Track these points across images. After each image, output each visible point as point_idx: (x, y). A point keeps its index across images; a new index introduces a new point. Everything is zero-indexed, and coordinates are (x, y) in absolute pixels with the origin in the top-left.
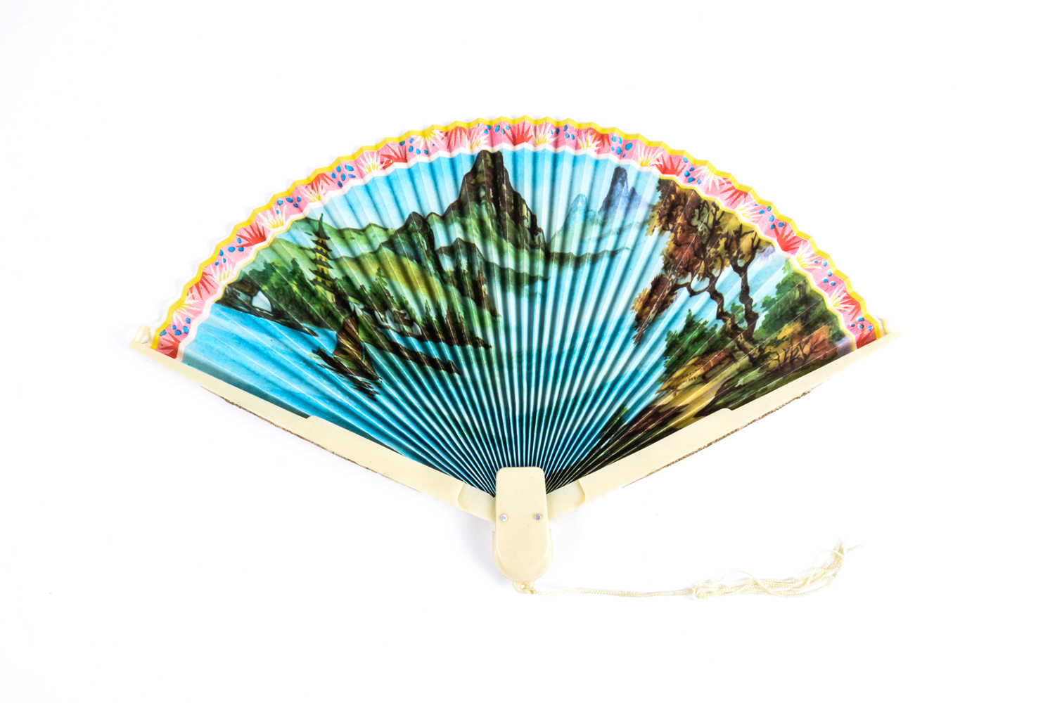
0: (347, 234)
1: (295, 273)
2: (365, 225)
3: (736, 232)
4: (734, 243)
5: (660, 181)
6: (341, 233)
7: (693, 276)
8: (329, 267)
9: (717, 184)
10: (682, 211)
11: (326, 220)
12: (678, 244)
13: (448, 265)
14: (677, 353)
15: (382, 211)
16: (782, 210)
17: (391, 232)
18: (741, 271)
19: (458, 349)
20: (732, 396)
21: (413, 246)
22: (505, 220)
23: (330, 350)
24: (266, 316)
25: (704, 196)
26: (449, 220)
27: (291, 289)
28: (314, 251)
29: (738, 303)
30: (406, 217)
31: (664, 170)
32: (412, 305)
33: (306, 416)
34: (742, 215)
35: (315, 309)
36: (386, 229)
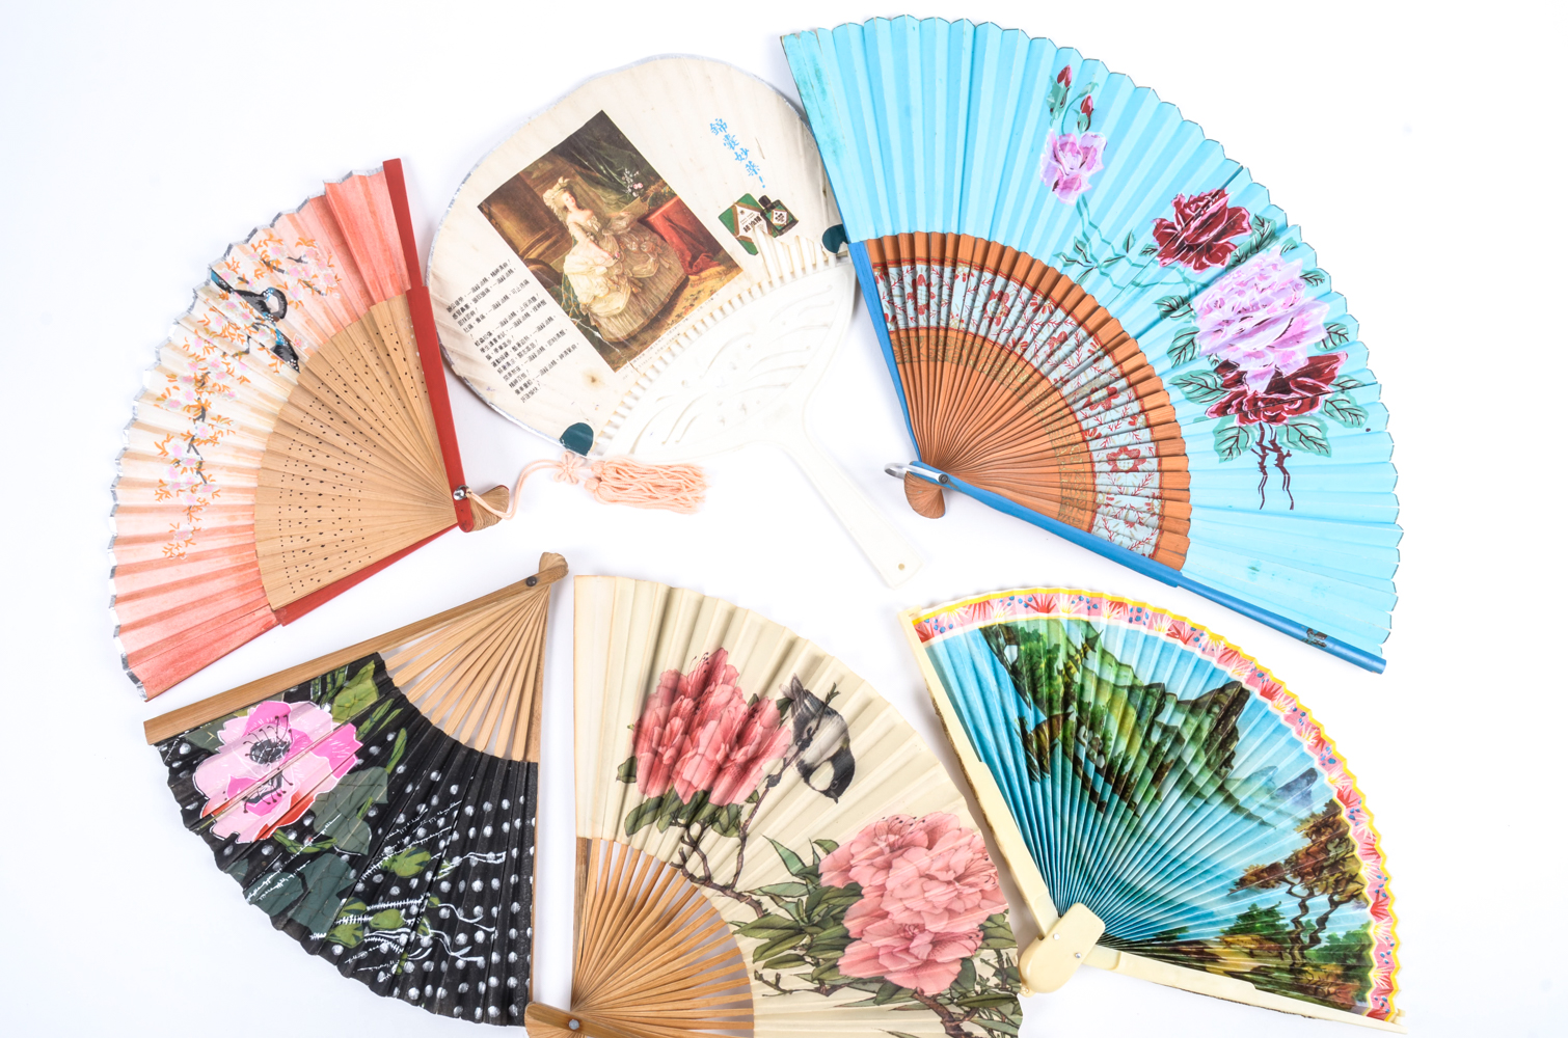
0: (1108, 658)
1: (1051, 653)
2: (1124, 662)
3: (1351, 876)
4: (1344, 882)
5: (1331, 801)
6: (1104, 653)
7: (1301, 882)
8: (1078, 670)
9: (1366, 834)
10: (1330, 833)
11: (1102, 637)
12: (1308, 853)
13: (1155, 738)
14: (1248, 923)
15: (1143, 663)
16: (1391, 888)
17: (1138, 682)
18: (1334, 904)
19: (1117, 798)
20: (1262, 979)
21: (1144, 704)
22: (1216, 741)
23: (1030, 727)
24: (1007, 668)
25: (1350, 835)
26: (1181, 709)
27: (1040, 663)
28: (1077, 651)
29: (1314, 923)
30: (1156, 681)
31: (1340, 796)
32: (1112, 744)
33: (980, 760)
34: (1365, 870)
35: (1044, 691)
36: (1135, 677)
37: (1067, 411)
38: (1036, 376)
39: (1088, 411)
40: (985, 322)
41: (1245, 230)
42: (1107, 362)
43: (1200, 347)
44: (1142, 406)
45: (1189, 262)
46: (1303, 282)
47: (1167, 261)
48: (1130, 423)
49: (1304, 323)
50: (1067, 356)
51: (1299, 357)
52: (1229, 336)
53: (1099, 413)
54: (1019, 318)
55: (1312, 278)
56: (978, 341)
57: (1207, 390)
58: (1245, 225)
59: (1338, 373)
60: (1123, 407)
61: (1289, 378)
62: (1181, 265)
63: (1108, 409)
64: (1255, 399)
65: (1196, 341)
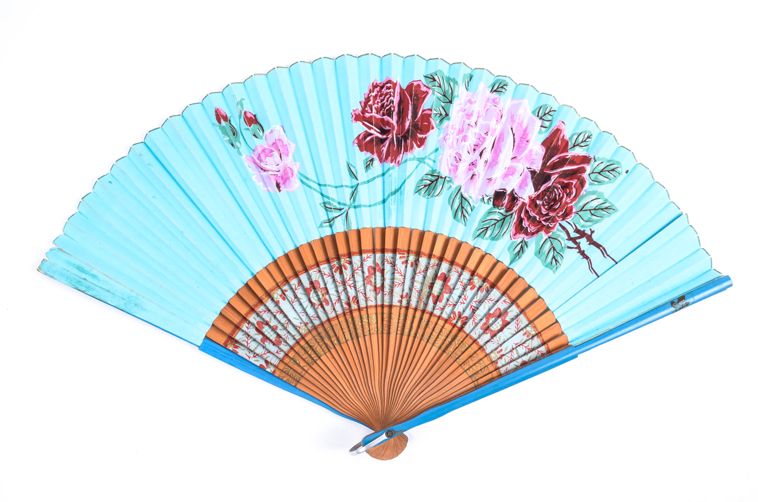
37: (426, 316)
38: (386, 310)
39: (440, 305)
40: (320, 310)
41: (427, 93)
42: (423, 261)
43: (470, 197)
44: (470, 271)
45: (412, 147)
46: (495, 95)
47: (399, 159)
48: (471, 289)
49: (521, 124)
50: (393, 279)
51: (536, 150)
52: (482, 173)
53: (448, 300)
54: (336, 287)
55: (498, 88)
56: (327, 325)
57: (501, 223)
58: (424, 89)
59: (567, 137)
60: (459, 283)
61: (542, 170)
62: (409, 155)
63: (451, 292)
64: (533, 201)
65: (465, 195)
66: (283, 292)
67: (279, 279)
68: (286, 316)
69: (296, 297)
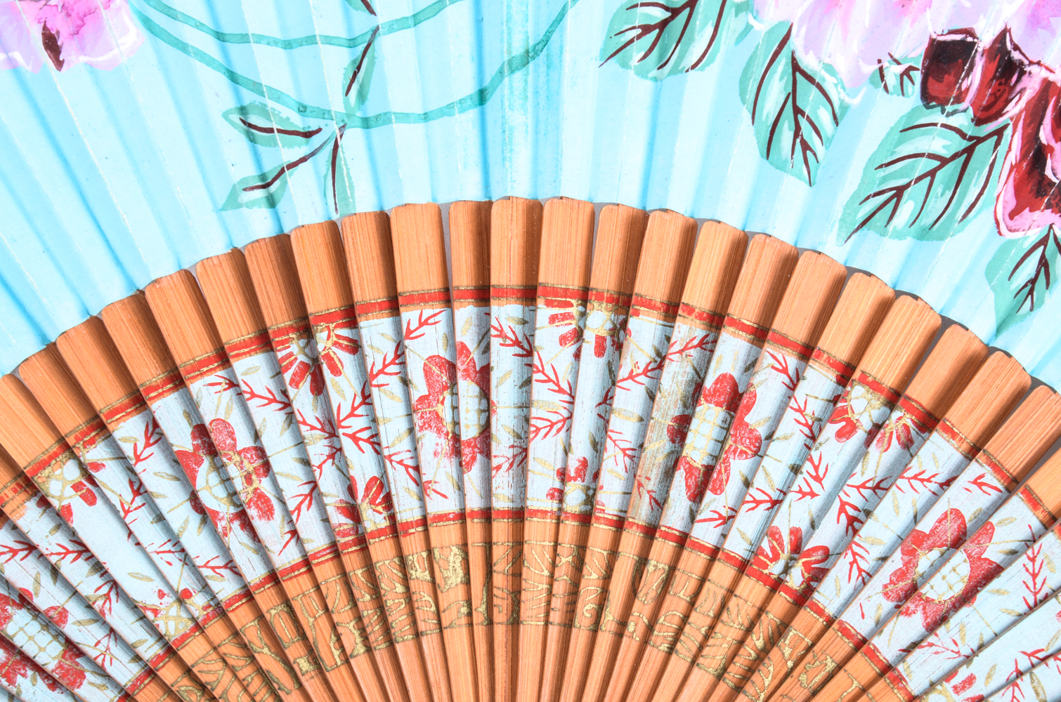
37: (662, 550)
38: (501, 530)
39: (714, 503)
40: (237, 540)
42: (644, 330)
43: (830, 69)
44: (833, 364)
48: (841, 435)
50: (525, 406)
53: (747, 484)
54: (301, 443)
56: (267, 599)
57: (953, 168)
60: (790, 415)
63: (758, 449)
65: (808, 62)
66: (88, 473)
67: (70, 419)
68: (99, 568)
69: (138, 488)
